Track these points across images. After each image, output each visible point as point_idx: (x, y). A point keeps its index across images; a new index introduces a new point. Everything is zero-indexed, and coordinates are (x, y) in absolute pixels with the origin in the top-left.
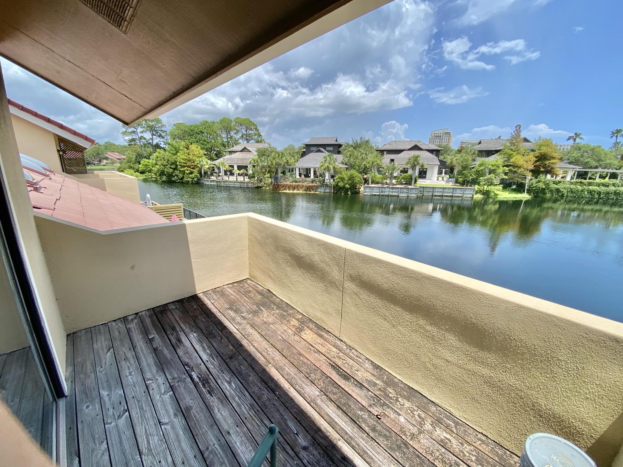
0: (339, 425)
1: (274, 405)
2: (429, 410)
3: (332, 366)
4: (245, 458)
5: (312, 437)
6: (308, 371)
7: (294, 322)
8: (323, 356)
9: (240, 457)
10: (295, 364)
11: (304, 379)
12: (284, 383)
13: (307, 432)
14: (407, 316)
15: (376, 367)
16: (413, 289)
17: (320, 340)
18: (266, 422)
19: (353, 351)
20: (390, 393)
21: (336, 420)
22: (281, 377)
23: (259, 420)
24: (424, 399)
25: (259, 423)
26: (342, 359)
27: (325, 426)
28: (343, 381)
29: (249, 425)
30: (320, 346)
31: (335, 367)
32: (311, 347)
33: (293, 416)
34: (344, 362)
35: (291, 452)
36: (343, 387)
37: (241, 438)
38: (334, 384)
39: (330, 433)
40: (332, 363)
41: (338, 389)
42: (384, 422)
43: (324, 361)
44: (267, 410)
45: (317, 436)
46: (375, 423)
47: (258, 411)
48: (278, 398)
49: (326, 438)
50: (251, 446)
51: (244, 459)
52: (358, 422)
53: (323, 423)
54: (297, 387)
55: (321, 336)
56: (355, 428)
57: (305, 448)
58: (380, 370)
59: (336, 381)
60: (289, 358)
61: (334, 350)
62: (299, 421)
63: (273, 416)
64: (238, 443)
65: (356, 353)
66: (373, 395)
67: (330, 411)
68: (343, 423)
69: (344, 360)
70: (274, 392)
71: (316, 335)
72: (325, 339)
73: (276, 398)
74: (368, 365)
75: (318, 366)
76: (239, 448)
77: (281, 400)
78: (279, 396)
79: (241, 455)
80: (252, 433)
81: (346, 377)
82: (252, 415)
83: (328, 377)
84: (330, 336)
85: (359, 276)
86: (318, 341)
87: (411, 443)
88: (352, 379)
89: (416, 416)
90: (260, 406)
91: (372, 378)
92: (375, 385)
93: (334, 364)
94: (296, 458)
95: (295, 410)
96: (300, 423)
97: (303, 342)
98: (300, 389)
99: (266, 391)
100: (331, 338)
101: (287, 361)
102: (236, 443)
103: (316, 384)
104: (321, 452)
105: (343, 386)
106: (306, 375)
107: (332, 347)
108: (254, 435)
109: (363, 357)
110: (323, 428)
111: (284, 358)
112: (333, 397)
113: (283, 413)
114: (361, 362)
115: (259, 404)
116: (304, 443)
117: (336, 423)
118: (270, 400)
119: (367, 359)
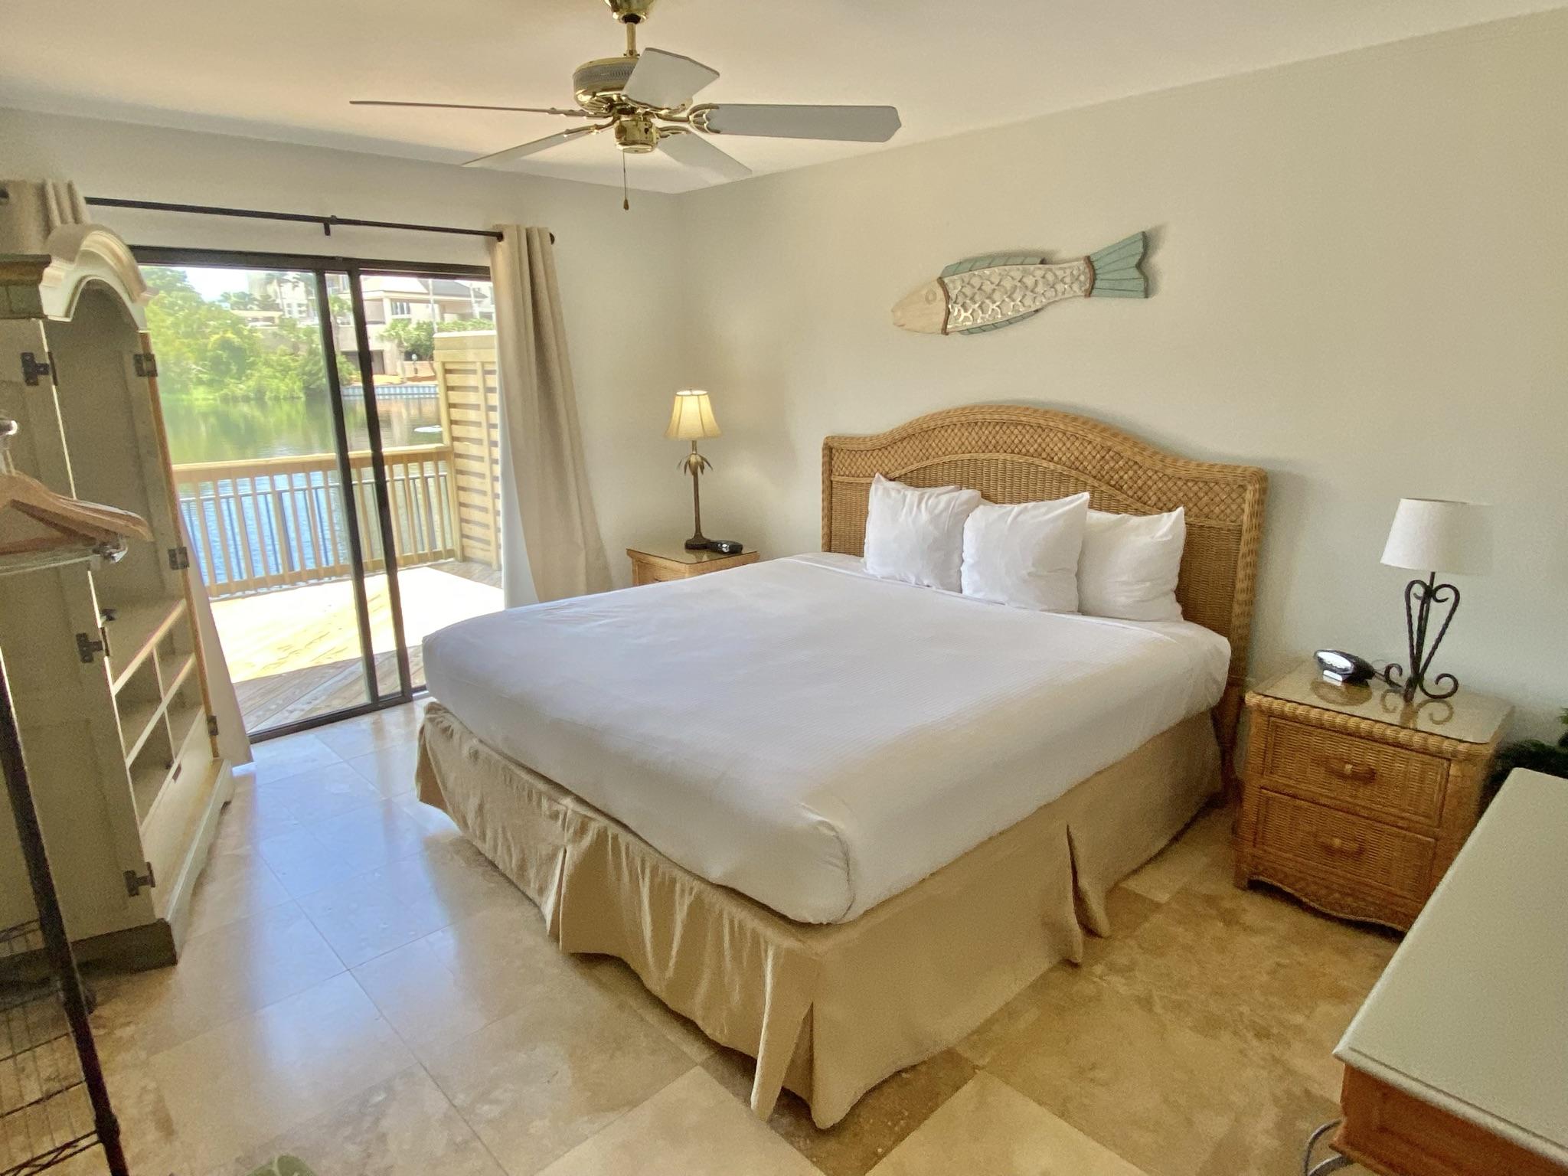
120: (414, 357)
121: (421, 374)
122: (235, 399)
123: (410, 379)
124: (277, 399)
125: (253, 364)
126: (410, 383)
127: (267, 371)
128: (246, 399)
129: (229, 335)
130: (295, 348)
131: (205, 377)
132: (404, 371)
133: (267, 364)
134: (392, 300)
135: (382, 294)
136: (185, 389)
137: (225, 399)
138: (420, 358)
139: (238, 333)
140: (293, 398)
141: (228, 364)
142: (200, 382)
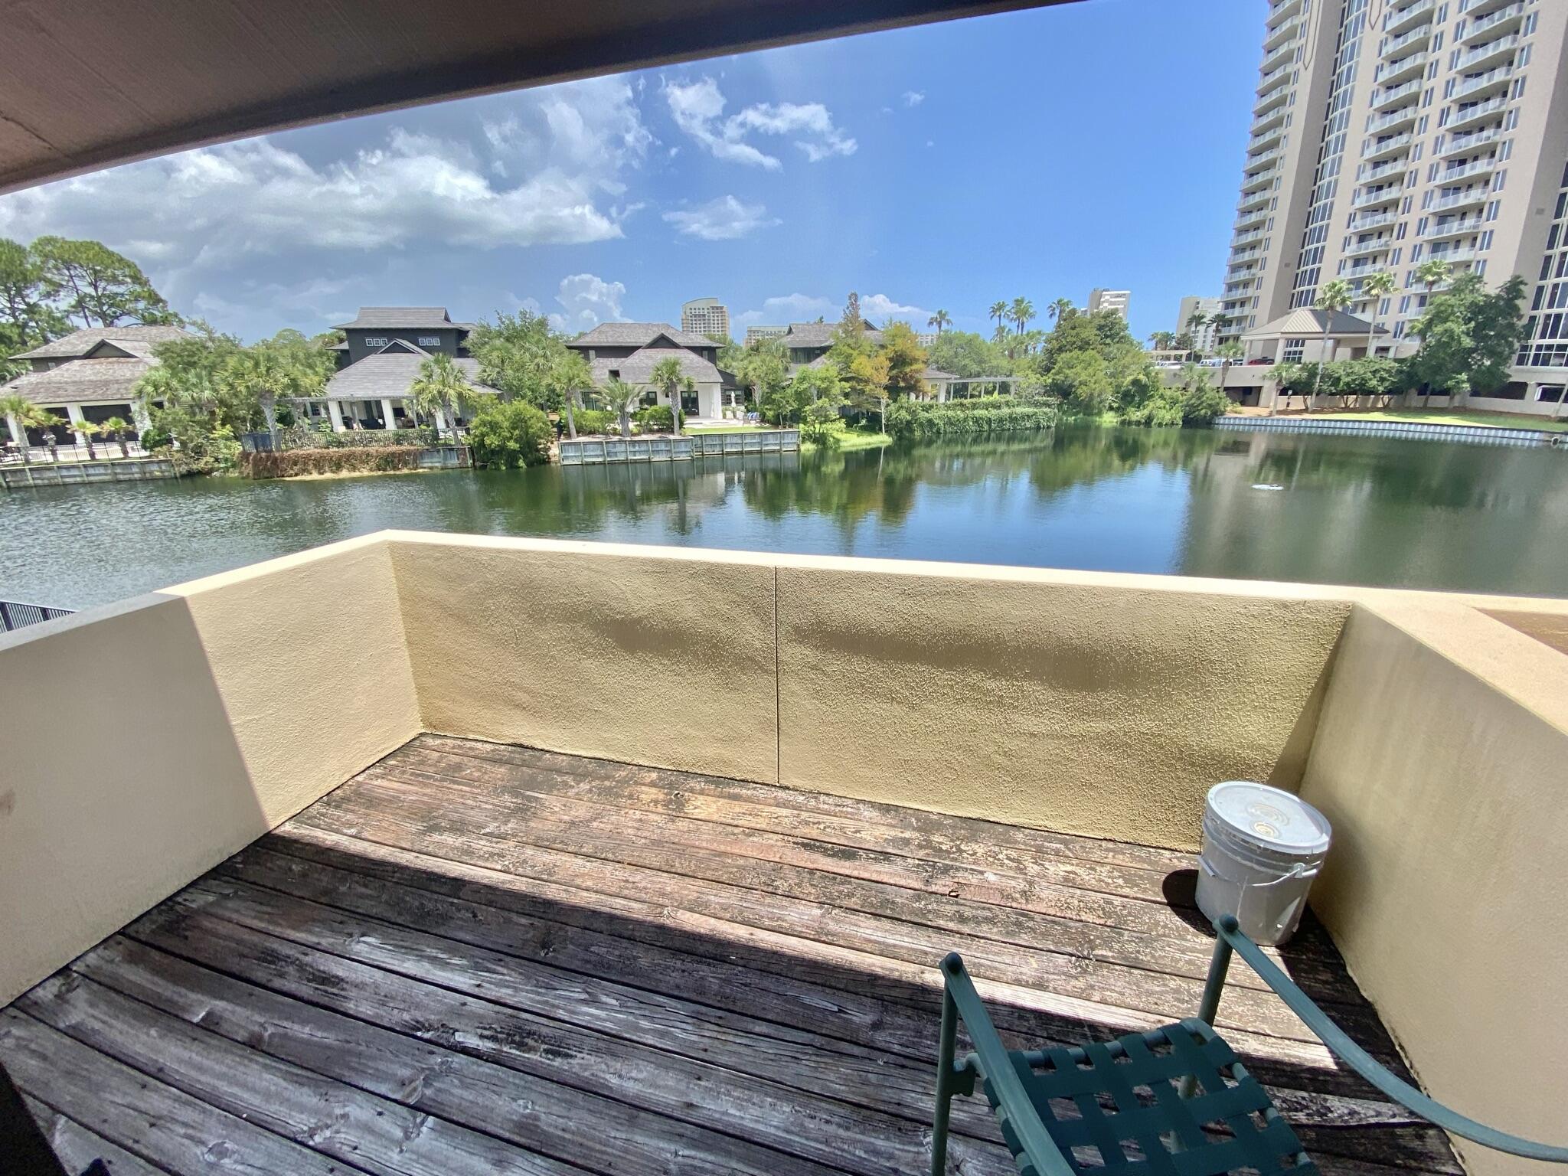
0: (902, 947)
1: (745, 985)
2: (1016, 842)
3: (804, 845)
4: (775, 1127)
5: (873, 997)
6: (763, 879)
7: (649, 794)
8: (771, 835)
9: (761, 1133)
10: (724, 878)
11: (768, 900)
12: (731, 931)
13: (857, 994)
14: (943, 677)
15: (886, 809)
16: (950, 615)
17: (738, 807)
18: (757, 1029)
19: (822, 798)
20: (941, 843)
21: (892, 942)
22: (712, 921)
23: (740, 1033)
24: (997, 827)
25: (744, 1041)
26: (814, 823)
27: (878, 963)
28: (847, 864)
29: (724, 1059)
30: (750, 818)
31: (811, 845)
32: (730, 829)
33: (804, 981)
34: (822, 826)
35: (856, 1050)
36: (857, 875)
37: (729, 1095)
38: (835, 879)
39: (897, 970)
40: (799, 840)
41: (850, 883)
42: (969, 897)
43: (779, 844)
44: (739, 1004)
45: (879, 991)
46: (955, 908)
47: (720, 1018)
48: (744, 966)
49: (898, 984)
50: (767, 1095)
51: (772, 1131)
52: (929, 923)
53: (870, 961)
54: (767, 923)
55: (735, 797)
56: (932, 935)
57: (876, 1026)
58: (896, 811)
59: (835, 870)
60: (700, 875)
61: (785, 812)
62: (822, 985)
63: (764, 1009)
64: (732, 1111)
65: (831, 800)
66: (917, 862)
67: (868, 931)
68: (906, 939)
69: (819, 823)
70: (724, 960)
71: (722, 801)
72: (749, 800)
73: (740, 969)
74: (868, 813)
75: (778, 860)
76: (742, 1118)
77: (753, 964)
78: (742, 962)
79: (761, 1127)
80: (743, 1069)
81: (848, 853)
82: (714, 1035)
83: (812, 871)
84: (754, 789)
85: (820, 623)
86: (737, 810)
87: (1030, 907)
88: (861, 852)
89: (1006, 861)
90: (719, 1005)
91: (893, 833)
92: (907, 842)
93: (806, 841)
94: (875, 1054)
95: (798, 968)
96: (830, 987)
97: (705, 827)
98: (775, 924)
99: (704, 967)
100: (762, 793)
101: (701, 883)
102: (726, 1113)
103: (801, 896)
104: (909, 1012)
105: (855, 873)
106: (765, 889)
107: (778, 810)
108: (754, 1071)
109: (850, 802)
110: (879, 971)
111: (687, 879)
112: (852, 903)
113: (781, 990)
114: (852, 814)
115: (710, 1002)
116: (868, 1019)
117: (894, 946)
118: (728, 981)
119: (859, 801)
120: (1290, 392)
121: (1291, 408)
122: (1130, 423)
123: (1280, 412)
124: (1160, 425)
125: (1152, 396)
126: (1277, 417)
127: (1161, 403)
128: (1138, 423)
129: (1142, 377)
130: (1188, 384)
131: (1115, 405)
132: (1275, 405)
133: (1162, 397)
134: (1288, 340)
135: (1278, 336)
136: (1100, 414)
137: (1123, 423)
138: (1294, 394)
139: (1147, 375)
140: (1173, 424)
141: (1134, 396)
142: (1111, 408)
